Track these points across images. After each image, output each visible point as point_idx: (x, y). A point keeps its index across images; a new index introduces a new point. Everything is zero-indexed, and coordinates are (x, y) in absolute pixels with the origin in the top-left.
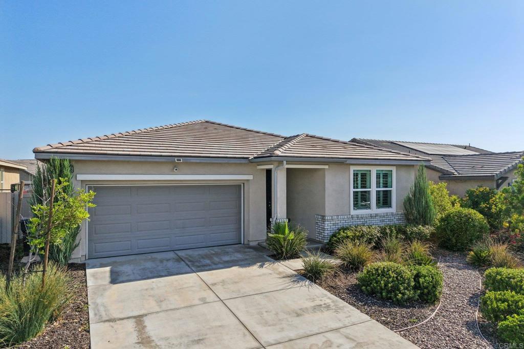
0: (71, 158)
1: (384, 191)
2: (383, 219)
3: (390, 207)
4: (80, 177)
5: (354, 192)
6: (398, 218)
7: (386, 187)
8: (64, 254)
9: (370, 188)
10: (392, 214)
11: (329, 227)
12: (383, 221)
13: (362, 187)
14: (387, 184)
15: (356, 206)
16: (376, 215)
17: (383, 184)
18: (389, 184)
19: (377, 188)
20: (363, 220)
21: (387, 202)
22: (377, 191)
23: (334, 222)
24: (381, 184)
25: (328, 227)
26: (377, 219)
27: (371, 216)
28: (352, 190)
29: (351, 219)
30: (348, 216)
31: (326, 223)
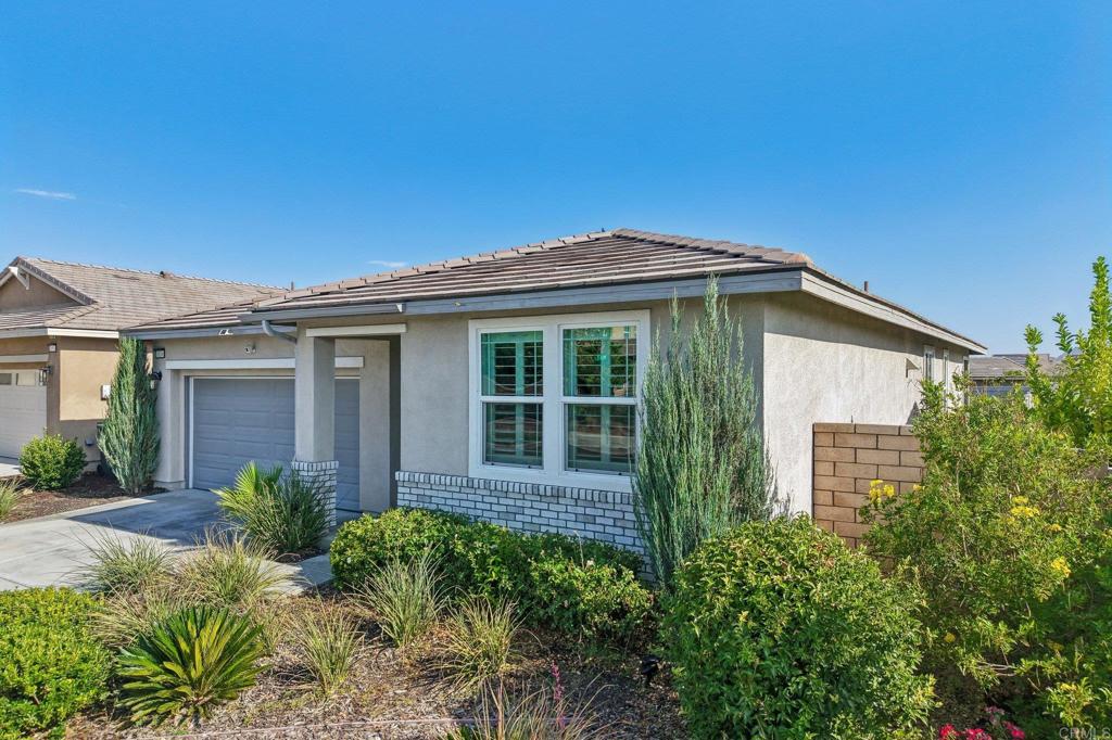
16: (558, 494)
23: (420, 491)
25: (403, 503)
26: (563, 508)
28: (477, 399)
29: (468, 491)
30: (459, 480)
31: (399, 490)
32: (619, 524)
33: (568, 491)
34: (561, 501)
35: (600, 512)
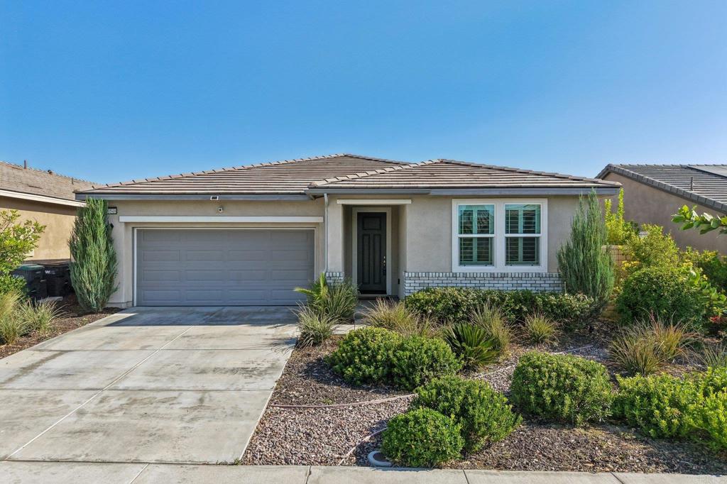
0: (106, 199)
2: (519, 282)
3: (537, 264)
4: (123, 219)
5: (463, 238)
6: (551, 282)
7: (529, 232)
8: (96, 295)
10: (539, 276)
11: (413, 288)
13: (479, 232)
14: (530, 227)
15: (465, 258)
16: (504, 276)
20: (477, 282)
22: (506, 238)
23: (422, 282)
24: (521, 228)
25: (410, 288)
26: (505, 282)
27: (493, 276)
28: (456, 235)
29: (452, 279)
30: (448, 274)
31: (407, 282)
32: (533, 285)
33: (510, 274)
34: (505, 279)
35: (525, 282)
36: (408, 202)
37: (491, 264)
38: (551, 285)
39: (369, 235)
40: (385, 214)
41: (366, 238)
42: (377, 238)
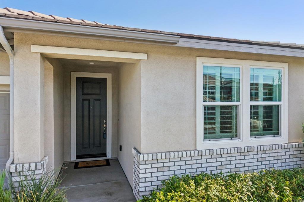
1: (265, 107)
2: (263, 155)
3: (278, 133)
5: (205, 107)
6: (291, 153)
7: (271, 99)
9: (238, 100)
10: (281, 147)
11: (149, 175)
12: (264, 159)
13: (222, 99)
14: (271, 94)
16: (250, 150)
17: (265, 94)
18: (275, 94)
19: (252, 99)
20: (224, 159)
21: (271, 126)
22: (251, 106)
23: (161, 165)
24: (261, 95)
25: (145, 175)
26: (251, 157)
27: (240, 151)
28: (201, 103)
29: (197, 158)
30: (192, 152)
31: (141, 167)
33: (256, 148)
34: (251, 153)
36: (144, 57)
37: (236, 136)
38: (291, 157)
39: (89, 100)
40: (105, 80)
41: (86, 103)
42: (97, 103)
